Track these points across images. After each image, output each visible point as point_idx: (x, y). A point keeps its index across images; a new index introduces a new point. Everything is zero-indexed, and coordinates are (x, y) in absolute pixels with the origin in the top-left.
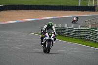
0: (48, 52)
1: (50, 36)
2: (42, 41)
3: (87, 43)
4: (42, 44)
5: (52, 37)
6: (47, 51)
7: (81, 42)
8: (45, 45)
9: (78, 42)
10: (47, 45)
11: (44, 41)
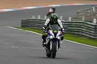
0: (54, 57)
1: (55, 34)
2: (45, 41)
3: (79, 39)
4: (44, 45)
5: (58, 35)
6: (51, 54)
7: (72, 38)
8: (48, 46)
9: (69, 38)
10: (51, 47)
11: (47, 41)
